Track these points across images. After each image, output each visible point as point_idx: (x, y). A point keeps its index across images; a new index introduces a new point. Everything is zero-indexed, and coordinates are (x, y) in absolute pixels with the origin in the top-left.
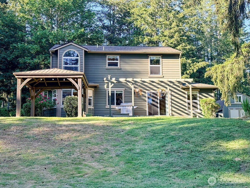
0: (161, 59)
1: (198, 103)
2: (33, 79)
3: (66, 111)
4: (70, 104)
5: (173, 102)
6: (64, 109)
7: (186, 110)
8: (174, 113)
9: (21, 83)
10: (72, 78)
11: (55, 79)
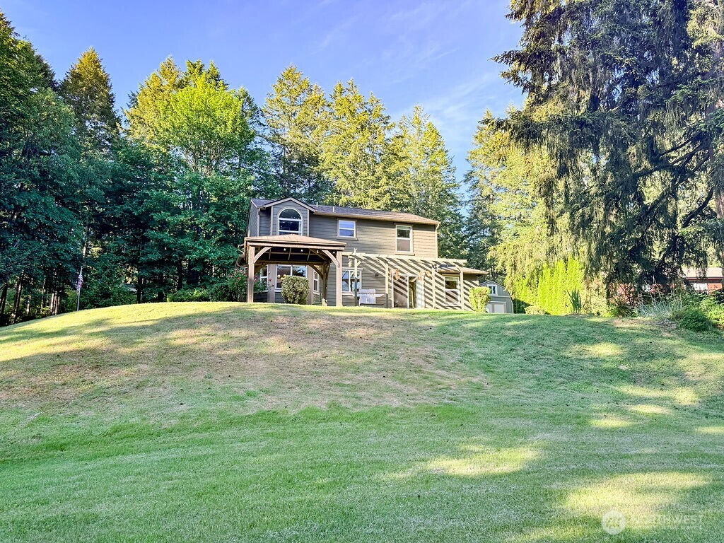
0: (411, 230)
1: (459, 292)
2: (274, 249)
3: (286, 296)
4: (293, 287)
5: (426, 290)
6: (282, 294)
7: (443, 302)
8: (427, 306)
9: (256, 254)
10: (329, 250)
11: (306, 250)
